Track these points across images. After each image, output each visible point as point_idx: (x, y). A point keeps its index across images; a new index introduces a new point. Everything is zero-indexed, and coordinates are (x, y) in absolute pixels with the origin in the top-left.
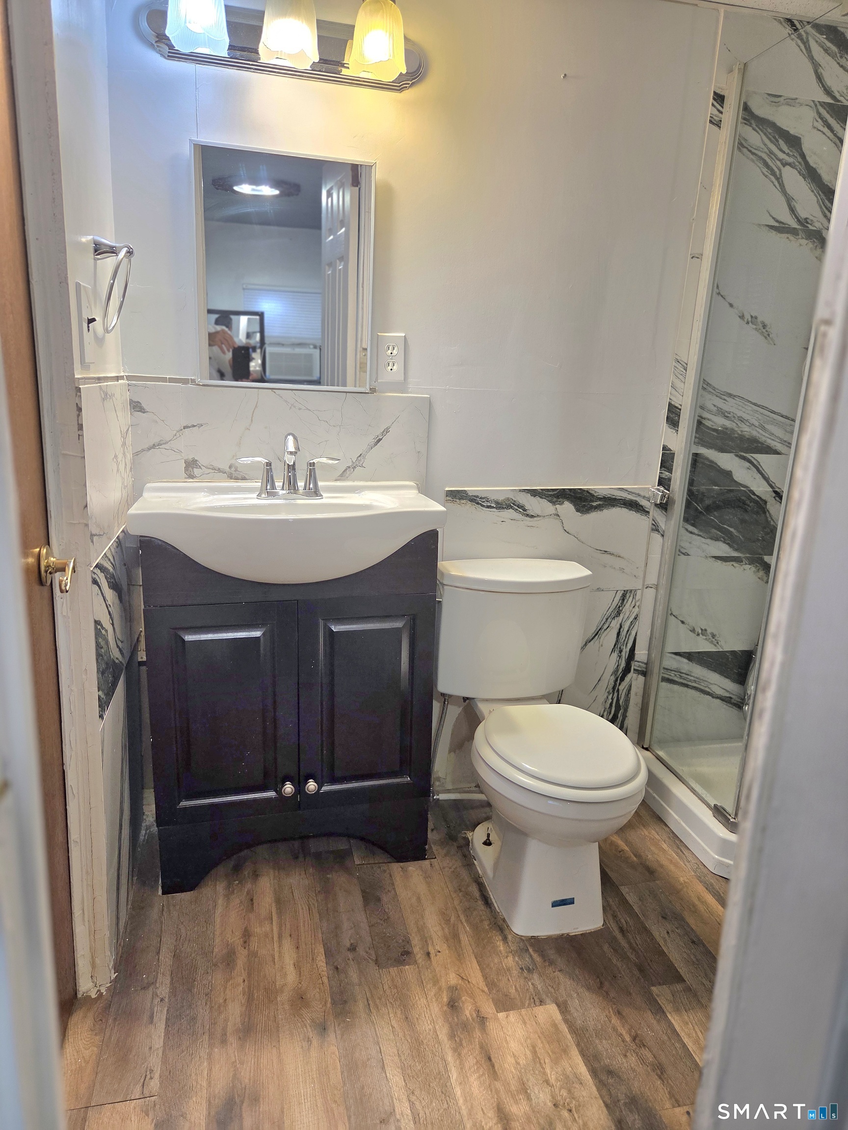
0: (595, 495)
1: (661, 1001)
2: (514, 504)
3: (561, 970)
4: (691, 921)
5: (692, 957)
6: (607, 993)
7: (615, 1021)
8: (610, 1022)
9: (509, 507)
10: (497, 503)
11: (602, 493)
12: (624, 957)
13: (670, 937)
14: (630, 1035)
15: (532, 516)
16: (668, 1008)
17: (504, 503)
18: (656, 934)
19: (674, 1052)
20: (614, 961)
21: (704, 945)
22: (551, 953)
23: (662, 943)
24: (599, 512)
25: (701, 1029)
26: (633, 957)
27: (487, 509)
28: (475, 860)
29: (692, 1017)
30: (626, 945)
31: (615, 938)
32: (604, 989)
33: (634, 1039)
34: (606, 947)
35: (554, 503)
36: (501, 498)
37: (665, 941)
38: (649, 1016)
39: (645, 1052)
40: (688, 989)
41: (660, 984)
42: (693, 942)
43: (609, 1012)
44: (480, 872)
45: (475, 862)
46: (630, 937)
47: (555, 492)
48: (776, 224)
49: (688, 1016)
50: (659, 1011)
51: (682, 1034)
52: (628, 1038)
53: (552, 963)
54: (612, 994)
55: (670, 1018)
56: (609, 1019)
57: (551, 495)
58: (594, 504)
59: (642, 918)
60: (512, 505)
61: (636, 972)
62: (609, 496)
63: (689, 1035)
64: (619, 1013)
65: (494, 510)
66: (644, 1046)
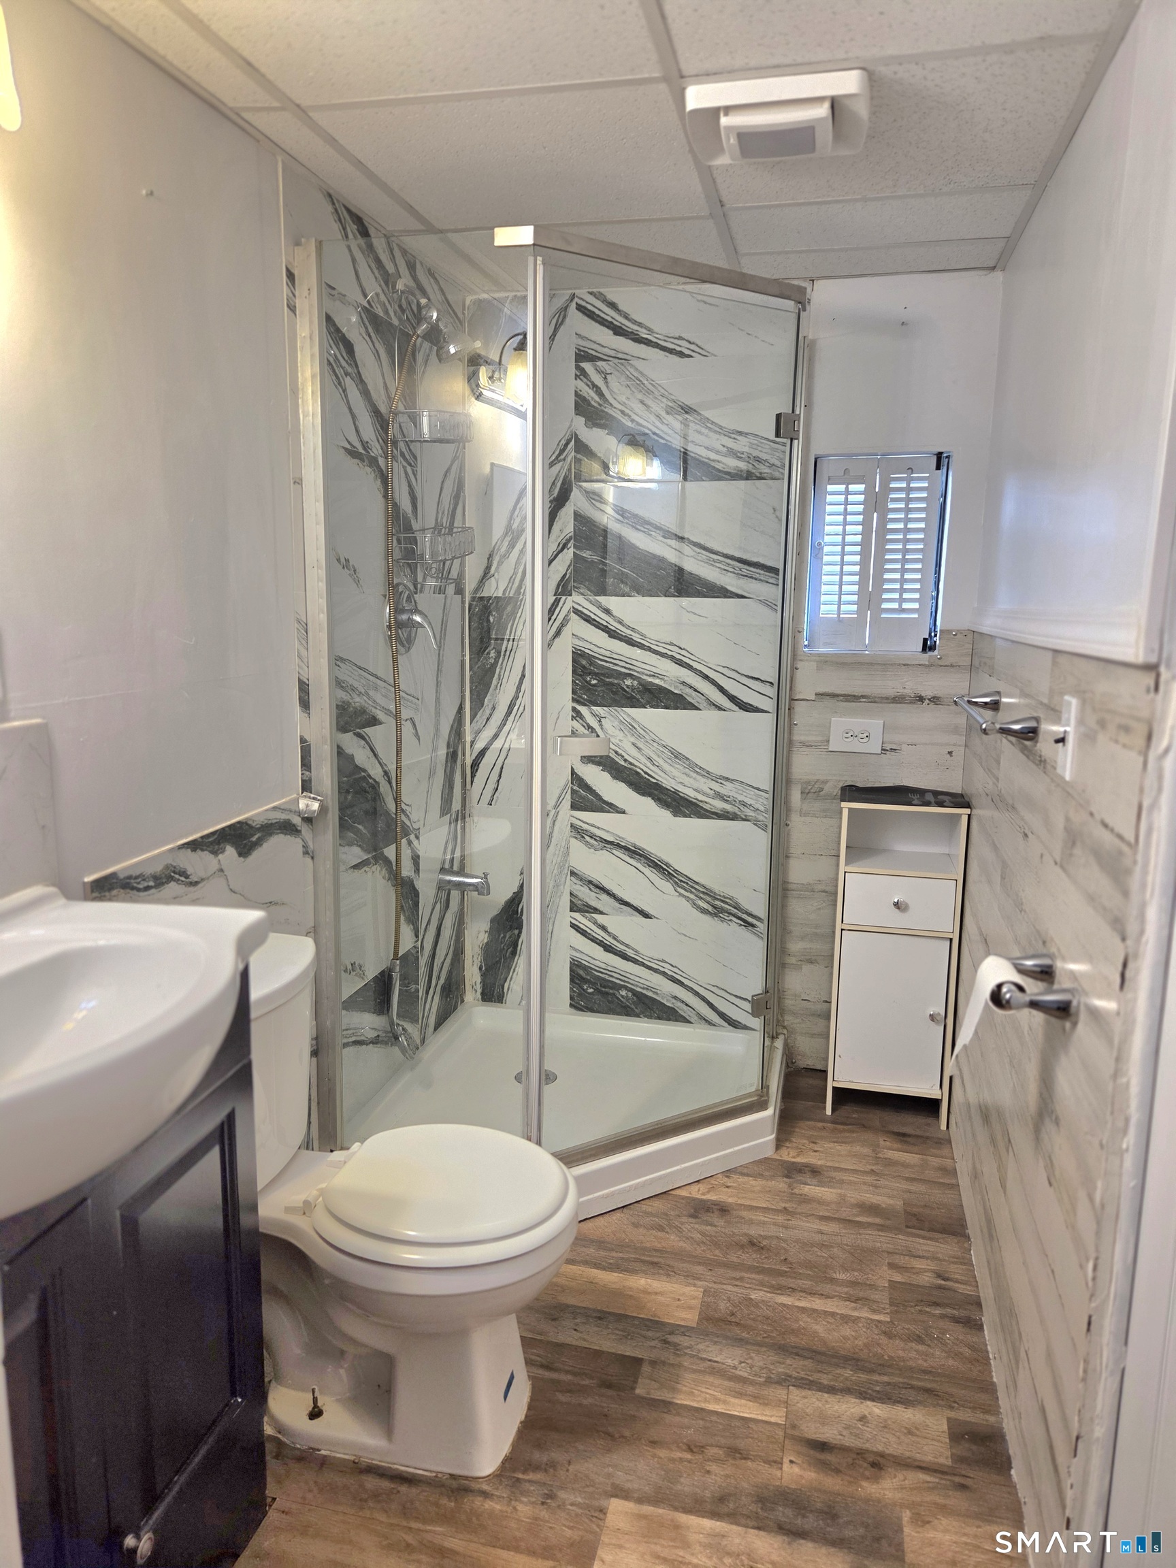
0: (254, 825)
1: (657, 1395)
2: (174, 872)
3: (570, 1462)
4: (571, 1301)
5: (617, 1332)
6: (623, 1437)
7: (662, 1453)
8: (661, 1458)
9: (170, 879)
10: (155, 877)
11: (261, 820)
12: (583, 1390)
13: (581, 1333)
14: (685, 1451)
15: (196, 883)
16: (665, 1395)
17: (163, 876)
18: (569, 1341)
19: (721, 1427)
20: (585, 1402)
21: (609, 1313)
22: (538, 1456)
23: (586, 1345)
24: (260, 849)
25: (704, 1386)
26: (586, 1382)
27: (146, 893)
28: (319, 1450)
29: (687, 1384)
30: (570, 1377)
31: (553, 1381)
32: (617, 1436)
33: (690, 1450)
34: (562, 1397)
35: (215, 853)
36: (158, 868)
37: (584, 1340)
38: (669, 1418)
39: (712, 1451)
40: (653, 1363)
41: (635, 1382)
42: (600, 1318)
43: (649, 1451)
44: (346, 1457)
45: (323, 1452)
46: (561, 1366)
47: (216, 836)
48: (349, 447)
49: (685, 1386)
50: (667, 1406)
51: (703, 1405)
52: (688, 1456)
53: (553, 1465)
54: (627, 1433)
55: (679, 1402)
56: (654, 1456)
57: (212, 843)
58: (254, 839)
59: (542, 1338)
60: (172, 874)
61: (610, 1392)
62: (266, 822)
63: (706, 1401)
64: (653, 1443)
65: (153, 891)
66: (702, 1447)
